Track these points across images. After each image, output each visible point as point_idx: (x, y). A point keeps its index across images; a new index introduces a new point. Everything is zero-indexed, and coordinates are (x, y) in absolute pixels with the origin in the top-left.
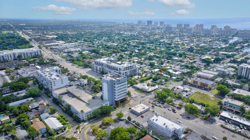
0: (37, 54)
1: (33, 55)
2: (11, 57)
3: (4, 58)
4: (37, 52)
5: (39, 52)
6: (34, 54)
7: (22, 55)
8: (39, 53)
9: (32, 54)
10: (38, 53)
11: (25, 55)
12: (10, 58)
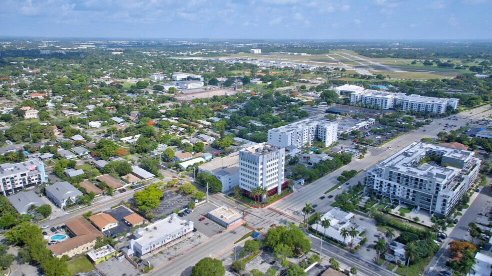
0: (430, 111)
1: (422, 109)
2: (386, 103)
3: (377, 102)
4: (433, 106)
5: (436, 107)
6: (425, 108)
7: (404, 105)
8: (436, 109)
9: (421, 107)
10: (434, 109)
11: (409, 106)
12: (384, 105)
